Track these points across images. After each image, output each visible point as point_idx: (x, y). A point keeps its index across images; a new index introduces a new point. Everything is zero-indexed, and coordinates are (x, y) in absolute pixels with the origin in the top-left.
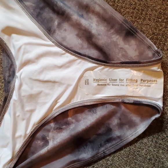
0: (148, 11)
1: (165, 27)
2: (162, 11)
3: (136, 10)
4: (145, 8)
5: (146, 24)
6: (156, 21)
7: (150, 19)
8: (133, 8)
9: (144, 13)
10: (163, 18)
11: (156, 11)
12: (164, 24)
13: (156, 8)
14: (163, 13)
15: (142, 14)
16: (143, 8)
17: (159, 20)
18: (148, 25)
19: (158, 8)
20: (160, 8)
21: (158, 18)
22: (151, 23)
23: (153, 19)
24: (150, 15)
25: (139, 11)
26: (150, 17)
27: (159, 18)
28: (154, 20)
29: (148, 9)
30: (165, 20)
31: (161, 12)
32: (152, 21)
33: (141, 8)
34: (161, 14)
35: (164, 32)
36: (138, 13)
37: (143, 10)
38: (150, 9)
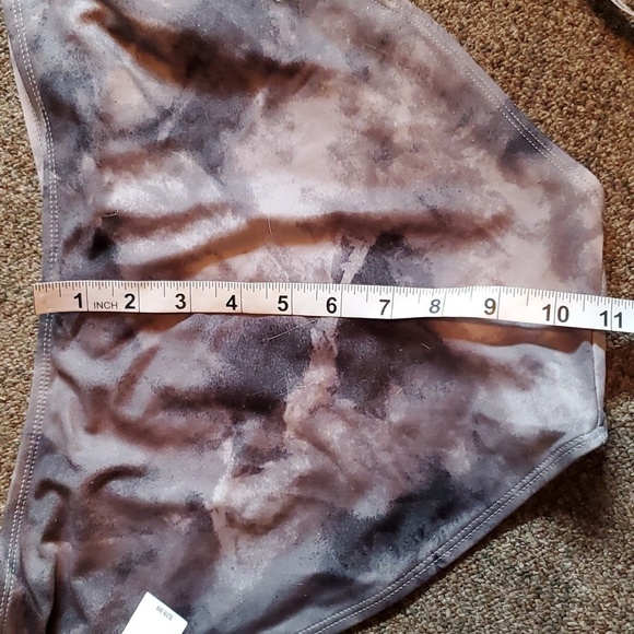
0: (545, 77)
1: (595, 134)
2: (589, 79)
3: (502, 68)
4: (535, 65)
5: (535, 120)
6: (569, 113)
7: (549, 105)
8: (492, 63)
9: (529, 82)
11: (569, 79)
12: (594, 123)
13: (571, 69)
14: (591, 87)
15: (521, 85)
16: (525, 66)
17: (579, 107)
18: (541, 122)
19: (577, 67)
20: (584, 70)
21: (573, 101)
22: (550, 117)
23: (558, 103)
24: (549, 90)
25: (513, 72)
26: (548, 96)
27: (579, 104)
28: (561, 108)
29: (543, 71)
30: (598, 112)
31: (586, 82)
32: (553, 111)
33: (519, 64)
34: (585, 89)
35: (593, 151)
36: (510, 82)
37: (525, 72)
38: (550, 69)
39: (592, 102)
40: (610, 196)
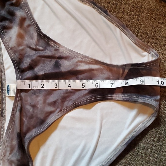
0: (122, 5)
1: (137, 20)
2: (134, 5)
3: (110, 4)
4: (119, 2)
5: (121, 17)
6: (129, 14)
7: (124, 13)
8: (108, 3)
9: (118, 7)
10: (135, 11)
11: (129, 5)
12: (137, 17)
13: (129, 2)
14: (135, 7)
15: (116, 8)
16: (117, 3)
17: (132, 13)
18: (122, 17)
19: (131, 2)
20: (133, 2)
21: (130, 11)
22: (124, 16)
23: (126, 12)
24: (124, 8)
25: (113, 5)
26: (123, 10)
27: (132, 12)
28: (127, 13)
29: (122, 3)
30: (137, 13)
31: (133, 5)
32: (125, 14)
33: (115, 2)
34: (133, 7)
35: (137, 24)
36: (113, 7)
37: (117, 4)
38: (123, 3)
39: (136, 11)
40: (142, 36)
